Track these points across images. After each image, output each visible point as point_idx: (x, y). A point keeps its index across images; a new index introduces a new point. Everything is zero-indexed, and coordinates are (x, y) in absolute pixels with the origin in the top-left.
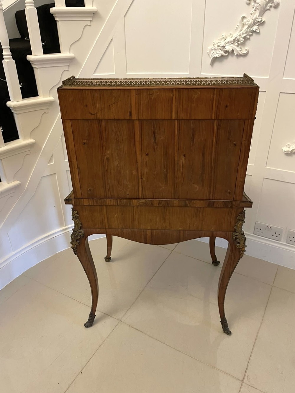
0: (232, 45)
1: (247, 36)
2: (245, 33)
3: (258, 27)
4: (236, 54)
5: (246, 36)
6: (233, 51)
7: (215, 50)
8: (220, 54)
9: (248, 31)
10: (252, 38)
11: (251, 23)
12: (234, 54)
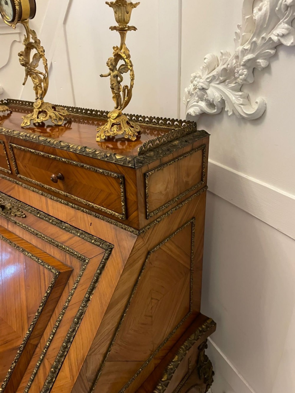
0: (221, 87)
1: (258, 61)
2: (252, 51)
3: (287, 29)
4: (230, 113)
5: (253, 60)
6: (223, 102)
7: (191, 95)
8: (198, 108)
9: (259, 42)
10: (275, 66)
11: (265, 15)
12: (228, 111)
